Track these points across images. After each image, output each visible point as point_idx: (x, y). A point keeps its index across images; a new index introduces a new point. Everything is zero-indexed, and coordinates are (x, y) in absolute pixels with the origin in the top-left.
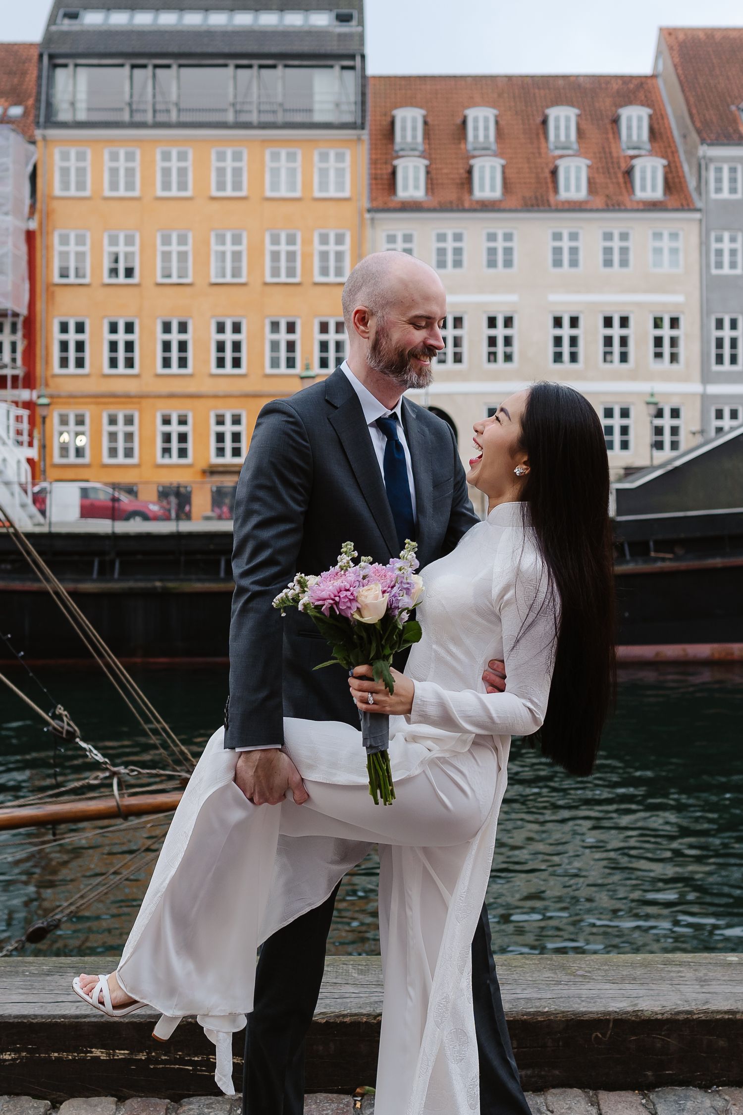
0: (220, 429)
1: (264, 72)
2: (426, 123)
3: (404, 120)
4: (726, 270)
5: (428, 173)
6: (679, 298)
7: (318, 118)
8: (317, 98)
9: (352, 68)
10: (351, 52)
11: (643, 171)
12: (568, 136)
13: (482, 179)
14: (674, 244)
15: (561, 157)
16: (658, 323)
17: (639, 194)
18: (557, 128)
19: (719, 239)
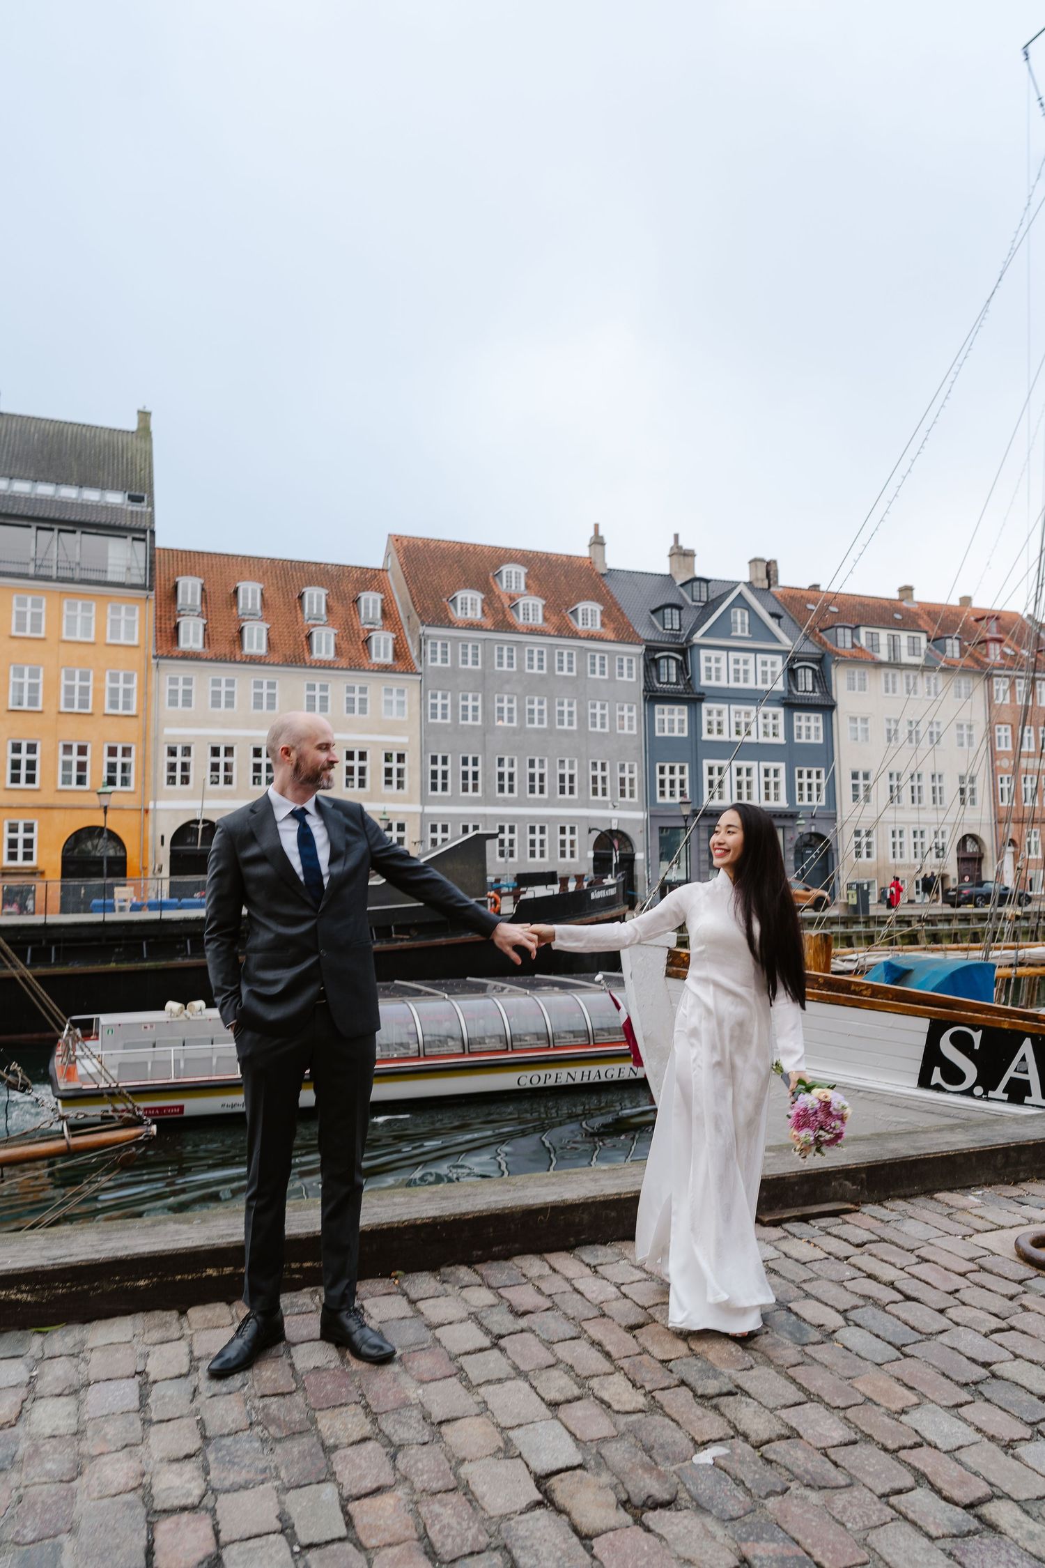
0: (13, 836)
1: (63, 535)
2: (203, 590)
3: (185, 586)
4: (439, 720)
5: (205, 630)
6: (405, 740)
7: (111, 577)
8: (110, 561)
9: (144, 540)
10: (142, 526)
11: (378, 642)
12: (319, 609)
13: (251, 637)
14: (401, 699)
15: (314, 626)
16: (388, 758)
17: (375, 659)
18: (311, 603)
19: (435, 697)
